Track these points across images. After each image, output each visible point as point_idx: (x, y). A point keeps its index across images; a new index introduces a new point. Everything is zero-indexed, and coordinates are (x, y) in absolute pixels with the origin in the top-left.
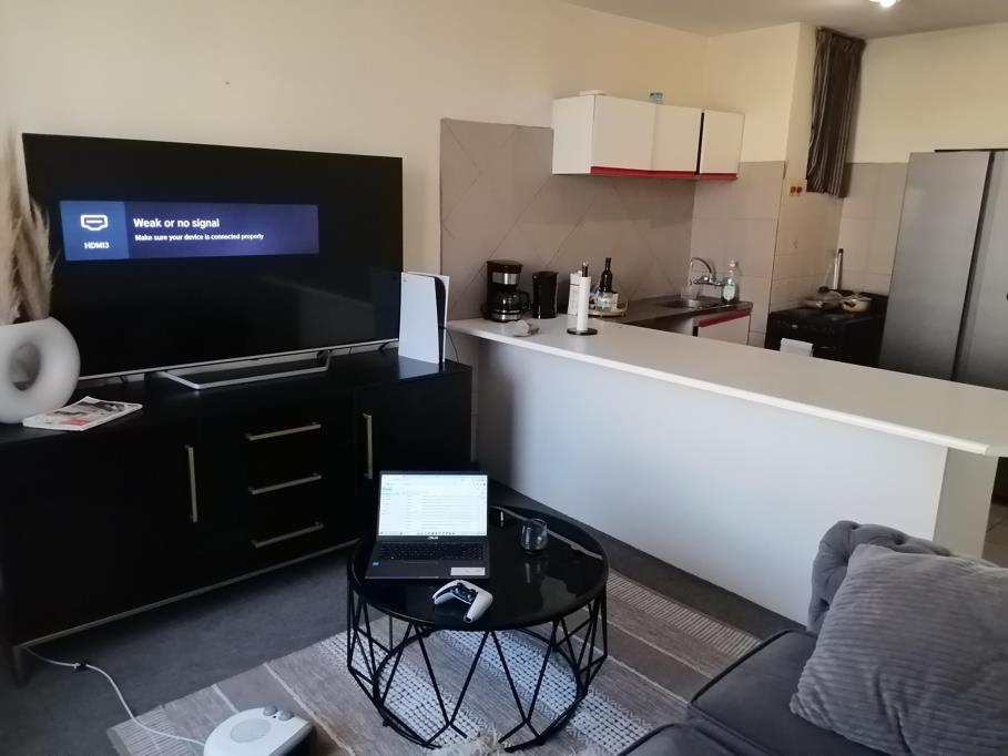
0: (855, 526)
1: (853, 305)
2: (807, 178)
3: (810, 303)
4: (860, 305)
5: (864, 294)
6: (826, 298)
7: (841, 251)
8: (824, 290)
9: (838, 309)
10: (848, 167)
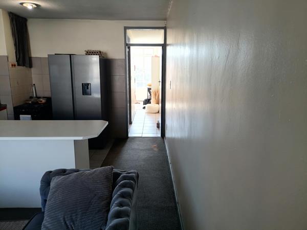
0: (51, 172)
1: (41, 101)
2: (17, 61)
3: (27, 102)
4: (44, 101)
5: (44, 97)
6: (32, 100)
7: (34, 85)
8: (31, 97)
9: (37, 103)
10: (30, 58)
